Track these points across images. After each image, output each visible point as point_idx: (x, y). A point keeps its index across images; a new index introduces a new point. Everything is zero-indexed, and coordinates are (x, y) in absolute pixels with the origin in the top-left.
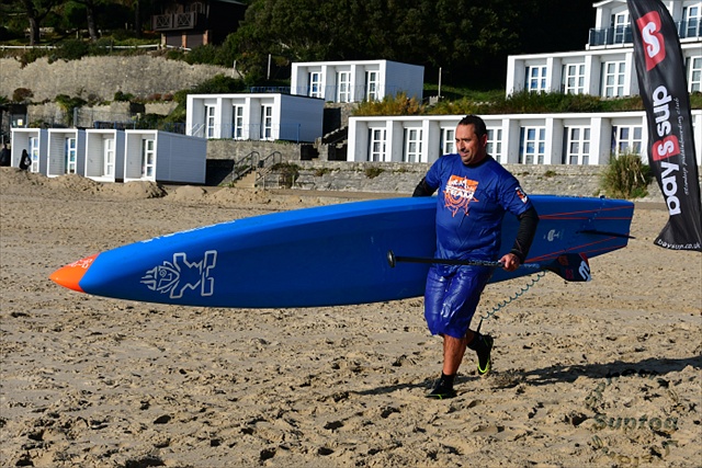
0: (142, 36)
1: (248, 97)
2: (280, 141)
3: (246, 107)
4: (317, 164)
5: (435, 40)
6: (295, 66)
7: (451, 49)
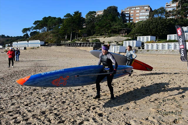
0: (118, 34)
1: (131, 41)
2: (136, 47)
3: (131, 42)
4: (140, 50)
5: (157, 33)
6: (138, 37)
7: (160, 34)
